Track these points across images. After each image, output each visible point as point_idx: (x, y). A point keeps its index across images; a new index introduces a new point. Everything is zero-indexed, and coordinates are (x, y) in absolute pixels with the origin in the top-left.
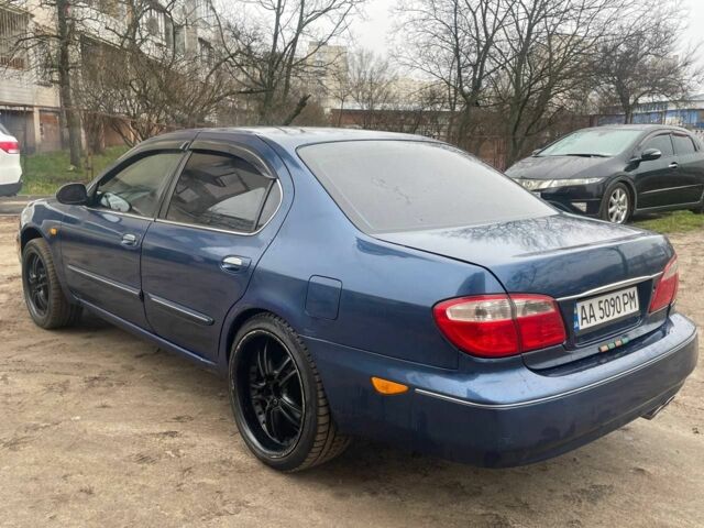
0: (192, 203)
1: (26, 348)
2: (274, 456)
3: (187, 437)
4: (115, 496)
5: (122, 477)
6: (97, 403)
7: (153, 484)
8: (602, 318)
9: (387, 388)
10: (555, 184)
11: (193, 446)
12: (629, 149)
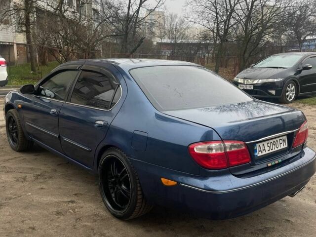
0: (87, 94)
1: (7, 160)
2: (118, 213)
3: (79, 203)
4: (45, 231)
5: (49, 221)
6: (39, 187)
7: (62, 225)
8: (269, 151)
9: (168, 183)
10: (260, 81)
11: (82, 207)
12: (297, 64)
